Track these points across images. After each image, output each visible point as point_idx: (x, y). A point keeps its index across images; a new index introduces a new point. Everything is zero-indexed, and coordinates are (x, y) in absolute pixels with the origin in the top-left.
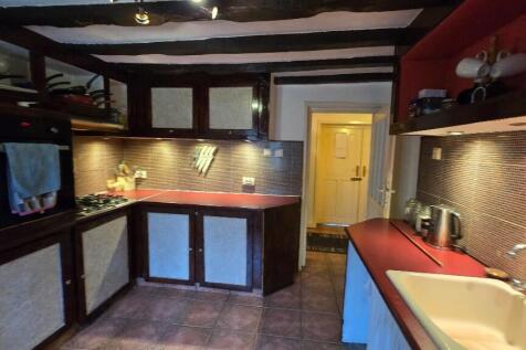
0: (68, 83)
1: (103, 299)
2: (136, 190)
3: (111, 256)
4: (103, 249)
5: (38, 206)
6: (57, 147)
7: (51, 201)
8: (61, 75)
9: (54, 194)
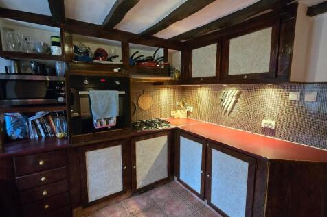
0: (142, 56)
1: (148, 183)
2: (187, 119)
3: (155, 159)
4: (150, 153)
5: (105, 124)
6: (118, 93)
7: (113, 122)
8: (138, 52)
9: (115, 119)
